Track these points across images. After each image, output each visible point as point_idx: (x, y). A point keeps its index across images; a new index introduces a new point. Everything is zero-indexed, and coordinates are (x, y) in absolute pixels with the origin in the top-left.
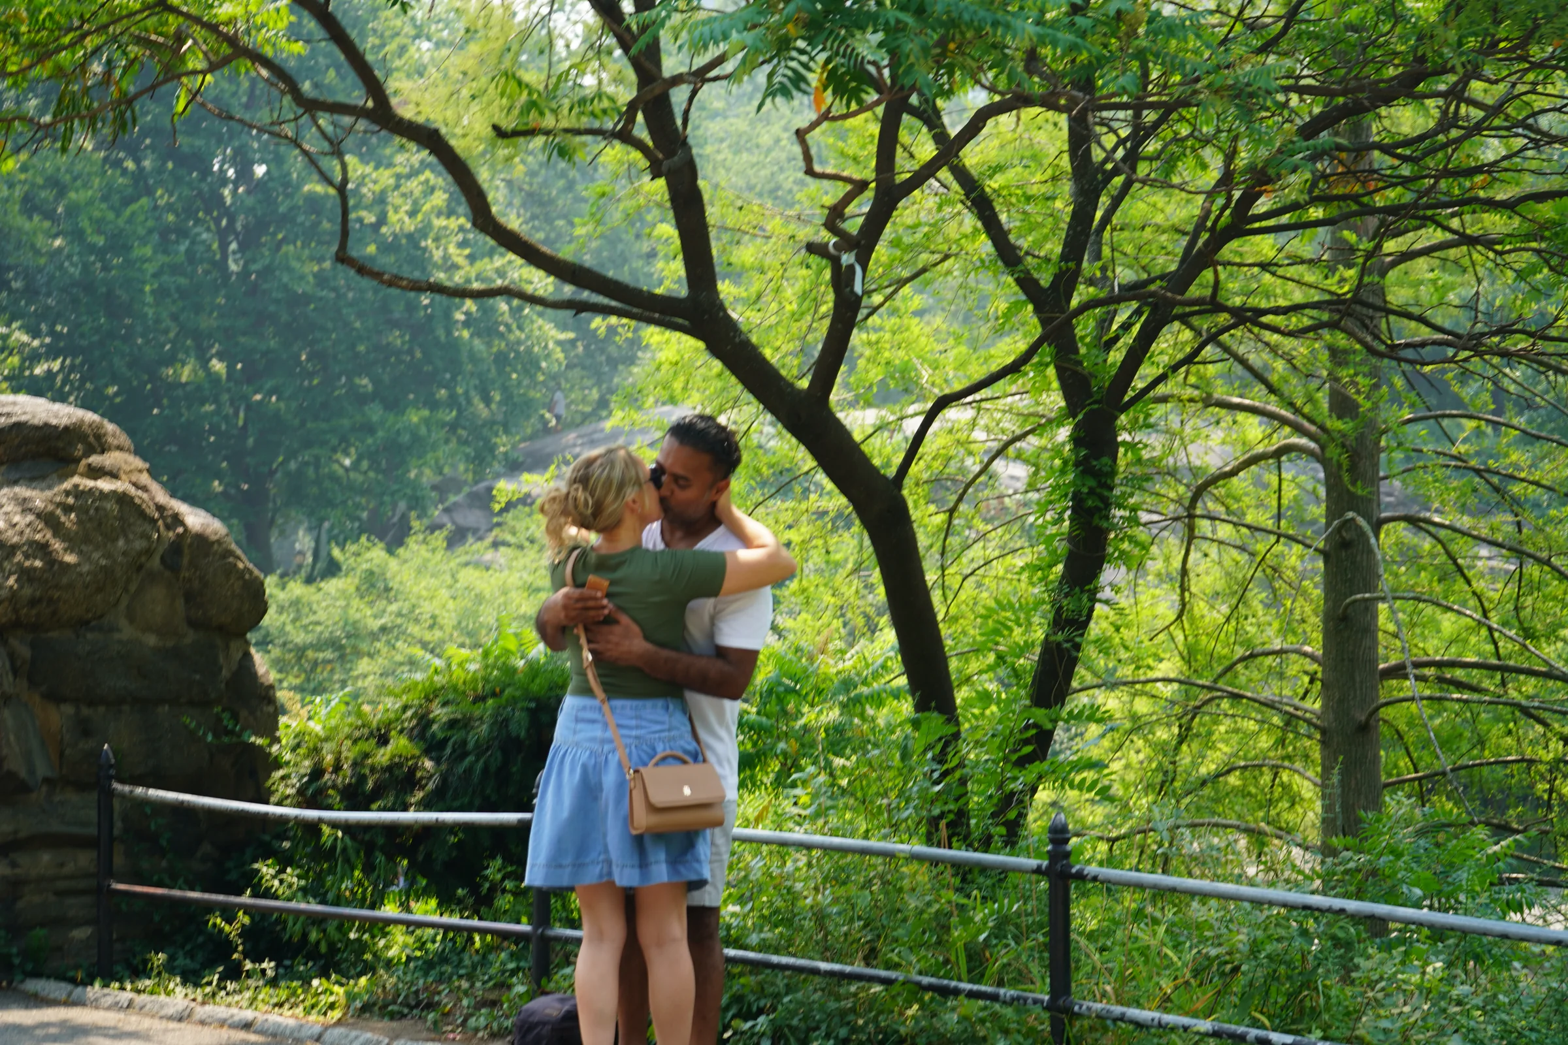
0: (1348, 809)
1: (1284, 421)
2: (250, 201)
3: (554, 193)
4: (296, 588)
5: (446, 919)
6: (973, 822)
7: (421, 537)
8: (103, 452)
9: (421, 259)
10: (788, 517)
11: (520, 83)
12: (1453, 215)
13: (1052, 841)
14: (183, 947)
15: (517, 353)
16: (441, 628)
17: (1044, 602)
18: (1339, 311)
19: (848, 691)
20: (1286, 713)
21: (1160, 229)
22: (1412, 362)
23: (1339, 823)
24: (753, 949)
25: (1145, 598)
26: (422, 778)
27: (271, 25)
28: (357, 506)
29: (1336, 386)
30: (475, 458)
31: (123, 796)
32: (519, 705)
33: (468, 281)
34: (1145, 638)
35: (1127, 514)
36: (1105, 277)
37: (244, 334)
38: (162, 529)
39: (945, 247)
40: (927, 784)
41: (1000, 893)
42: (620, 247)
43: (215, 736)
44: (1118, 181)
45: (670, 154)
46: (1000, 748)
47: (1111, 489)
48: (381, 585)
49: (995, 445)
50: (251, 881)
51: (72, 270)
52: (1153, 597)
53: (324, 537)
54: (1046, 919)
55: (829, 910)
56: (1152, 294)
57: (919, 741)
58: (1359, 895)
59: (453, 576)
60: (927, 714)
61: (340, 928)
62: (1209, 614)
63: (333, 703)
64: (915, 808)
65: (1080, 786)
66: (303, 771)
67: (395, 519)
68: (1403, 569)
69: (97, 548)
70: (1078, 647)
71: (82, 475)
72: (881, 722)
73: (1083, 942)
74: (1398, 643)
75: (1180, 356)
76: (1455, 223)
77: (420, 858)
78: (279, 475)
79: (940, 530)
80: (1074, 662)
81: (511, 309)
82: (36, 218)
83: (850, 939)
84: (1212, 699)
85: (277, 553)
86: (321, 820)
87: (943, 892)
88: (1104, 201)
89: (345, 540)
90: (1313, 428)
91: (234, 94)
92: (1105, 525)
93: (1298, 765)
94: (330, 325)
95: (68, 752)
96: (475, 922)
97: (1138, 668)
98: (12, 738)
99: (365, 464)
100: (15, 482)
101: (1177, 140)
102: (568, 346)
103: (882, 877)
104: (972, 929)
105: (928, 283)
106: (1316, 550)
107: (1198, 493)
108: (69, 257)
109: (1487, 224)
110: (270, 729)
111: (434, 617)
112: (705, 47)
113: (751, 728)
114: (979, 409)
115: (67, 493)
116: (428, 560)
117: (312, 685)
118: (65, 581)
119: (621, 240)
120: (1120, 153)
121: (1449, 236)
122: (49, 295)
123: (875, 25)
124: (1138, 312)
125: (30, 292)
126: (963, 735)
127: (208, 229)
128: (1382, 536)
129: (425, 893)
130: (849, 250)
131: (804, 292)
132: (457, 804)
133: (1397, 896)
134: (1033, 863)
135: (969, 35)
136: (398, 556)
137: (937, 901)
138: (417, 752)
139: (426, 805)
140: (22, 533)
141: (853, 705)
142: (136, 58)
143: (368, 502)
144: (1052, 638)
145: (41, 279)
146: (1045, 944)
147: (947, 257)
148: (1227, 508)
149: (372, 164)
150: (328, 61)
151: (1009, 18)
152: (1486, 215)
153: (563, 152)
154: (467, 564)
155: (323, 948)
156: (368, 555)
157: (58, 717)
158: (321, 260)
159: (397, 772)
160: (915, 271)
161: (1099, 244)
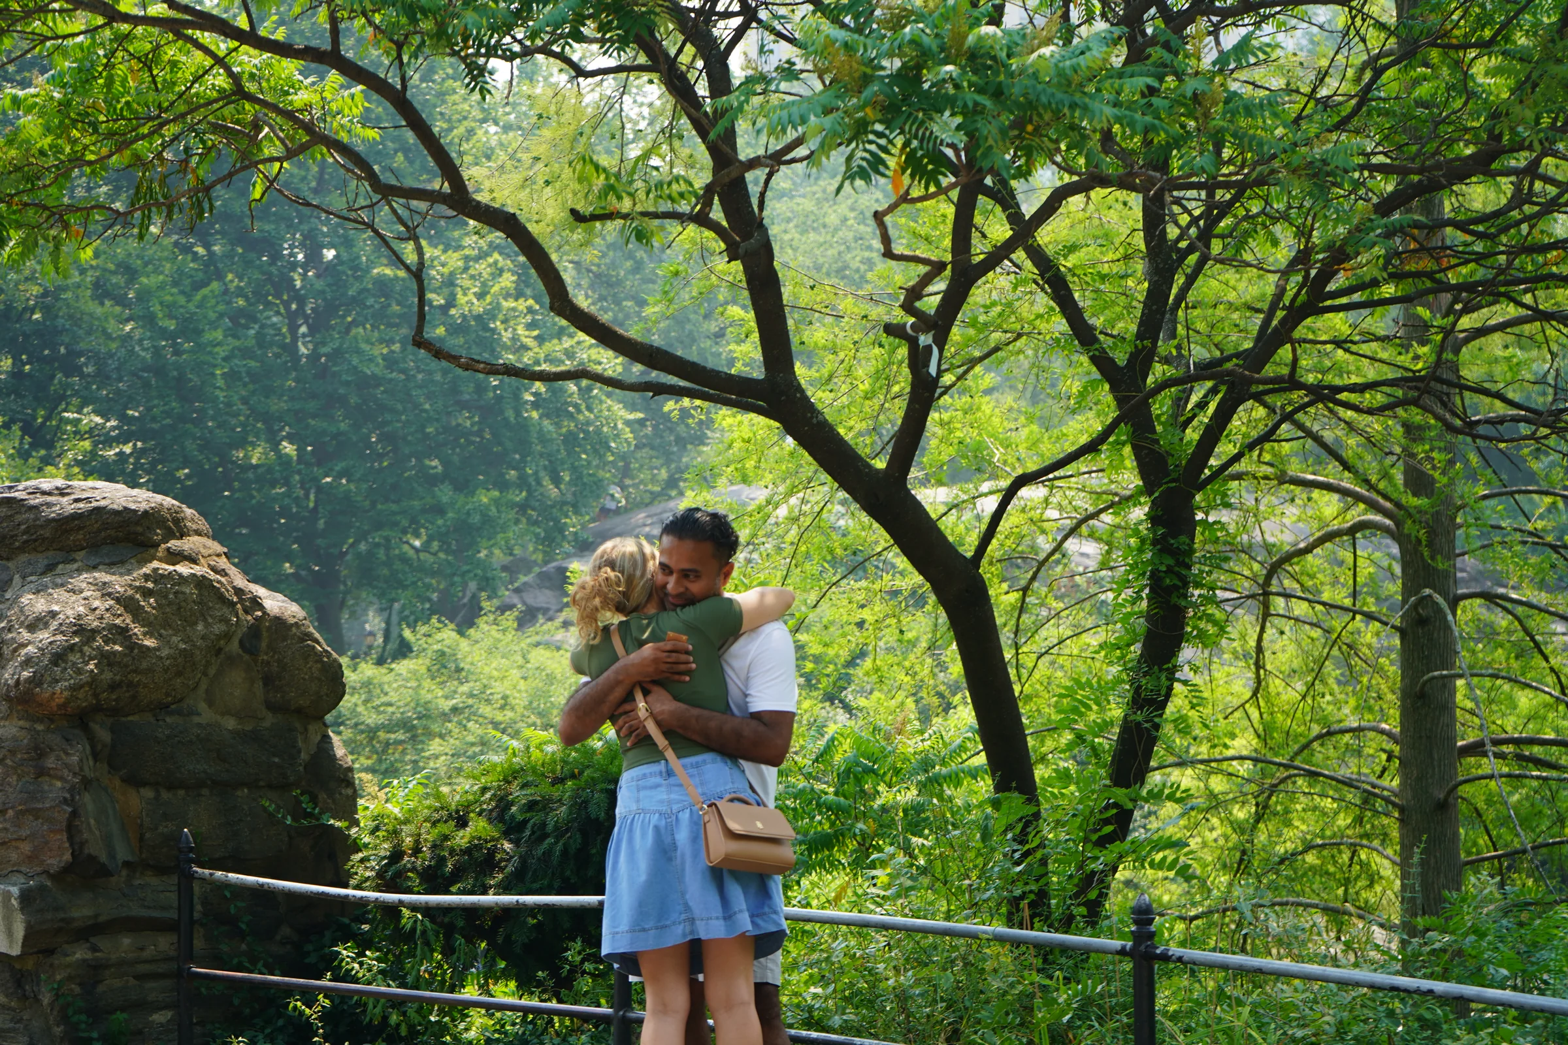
0: (1426, 886)
1: (1358, 498)
2: (319, 285)
3: (622, 273)
4: (368, 670)
5: (525, 1002)
6: (1053, 902)
7: (492, 617)
8: (181, 537)
9: (490, 340)
10: (860, 597)
11: (597, 167)
12: (1526, 291)
13: (1136, 922)
14: (262, 1030)
15: (586, 432)
16: (512, 709)
17: (1123, 681)
18: (1417, 388)
19: (926, 771)
20: (1365, 791)
21: (1231, 306)
22: (1489, 439)
23: (1419, 902)
24: (835, 1031)
25: (1219, 674)
26: (502, 860)
27: (346, 111)
28: (428, 587)
29: (1411, 461)
30: (545, 539)
31: (203, 879)
32: (598, 787)
33: (537, 363)
34: (1220, 717)
35: (1204, 592)
36: (1180, 355)
37: (314, 417)
38: (241, 612)
39: (1018, 327)
40: (1008, 865)
41: (1082, 974)
42: (688, 327)
43: (294, 819)
44: (1192, 259)
45: (746, 236)
46: (1080, 828)
47: (1189, 567)
48: (452, 666)
49: (1068, 523)
50: (330, 963)
51: (143, 354)
52: (1228, 675)
53: (395, 619)
54: (1130, 999)
55: (912, 991)
56: (1229, 373)
57: (999, 821)
58: (1445, 977)
59: (524, 657)
60: (1007, 794)
61: (419, 1011)
62: (1286, 693)
63: (410, 786)
64: (996, 889)
65: (1160, 866)
66: (382, 853)
67: (465, 600)
68: (1480, 646)
69: (177, 632)
70: (1157, 727)
71: (160, 560)
72: (959, 802)
73: (1168, 1023)
74: (1477, 721)
75: (1254, 434)
76: (1528, 299)
77: (500, 940)
78: (349, 557)
79: (1013, 608)
80: (1153, 741)
81: (580, 389)
82: (108, 303)
83: (933, 1020)
84: (1289, 777)
85: (349, 635)
86: (401, 903)
87: (1026, 973)
88: (1179, 280)
89: (416, 621)
90: (1388, 505)
91: (304, 179)
92: (1183, 603)
93: (1376, 843)
94: (399, 407)
95: (148, 835)
96: (554, 1004)
97: (1214, 746)
98: (92, 821)
99: (435, 545)
100: (95, 568)
101: (1248, 217)
102: (637, 426)
103: (964, 958)
104: (1056, 1009)
105: (1001, 361)
106: (1393, 627)
107: (1273, 570)
108: (140, 341)
109: (1559, 299)
110: (348, 811)
111: (505, 697)
112: (784, 131)
113: (829, 809)
114: (1052, 488)
115: (147, 577)
116: (500, 641)
117: (384, 766)
118: (144, 665)
119: (689, 320)
120: (1193, 231)
121: (1523, 312)
122: (120, 380)
123: (952, 109)
124: (1214, 391)
125: (102, 376)
126: (1044, 814)
127: (278, 313)
128: (1459, 612)
129: (505, 975)
130: (926, 331)
131: (877, 372)
132: (536, 886)
133: (1484, 976)
134: (1117, 944)
135: (1047, 117)
136: (468, 637)
137: (1019, 983)
138: (496, 835)
139: (505, 888)
140: (102, 618)
141: (932, 784)
142: (214, 145)
143: (439, 583)
144: (1132, 718)
145: (112, 364)
146: (1129, 1025)
147: (1019, 336)
148: (1302, 585)
149: (441, 247)
150: (397, 146)
151: (1087, 100)
152: (1561, 291)
153: (641, 236)
154: (537, 644)
155: (403, 1031)
156: (439, 636)
157: (137, 801)
158: (390, 342)
159: (476, 854)
160: (986, 350)
161: (1175, 322)
